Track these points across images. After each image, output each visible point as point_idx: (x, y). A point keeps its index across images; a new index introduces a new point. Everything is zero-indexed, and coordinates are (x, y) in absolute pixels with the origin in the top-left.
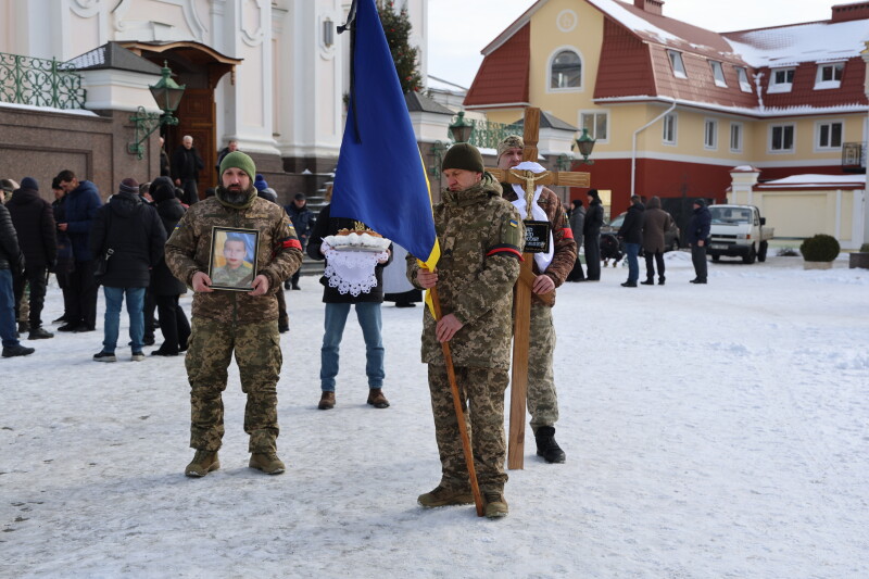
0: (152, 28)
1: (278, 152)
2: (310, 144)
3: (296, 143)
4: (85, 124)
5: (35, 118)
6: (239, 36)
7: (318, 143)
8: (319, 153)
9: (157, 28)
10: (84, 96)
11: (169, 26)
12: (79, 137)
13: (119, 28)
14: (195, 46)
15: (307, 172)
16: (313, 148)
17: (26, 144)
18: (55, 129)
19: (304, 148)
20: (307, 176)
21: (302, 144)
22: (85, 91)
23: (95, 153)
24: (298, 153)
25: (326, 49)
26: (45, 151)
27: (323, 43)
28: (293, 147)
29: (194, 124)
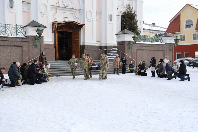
0: (64, 19)
1: (97, 45)
2: (106, 43)
3: (103, 43)
4: (20, 39)
5: (5, 38)
6: (86, 19)
7: (108, 43)
8: (108, 45)
9: (65, 18)
10: (25, 33)
11: (69, 18)
12: (19, 43)
13: (55, 19)
14: (72, 22)
15: (105, 49)
16: (107, 44)
17: (3, 45)
18: (11, 41)
19: (105, 44)
20: (105, 50)
21: (105, 43)
22: (25, 32)
23: (24, 46)
24: (103, 45)
25: (110, 21)
26: (9, 46)
27: (110, 20)
28: (102, 44)
29: (75, 40)
